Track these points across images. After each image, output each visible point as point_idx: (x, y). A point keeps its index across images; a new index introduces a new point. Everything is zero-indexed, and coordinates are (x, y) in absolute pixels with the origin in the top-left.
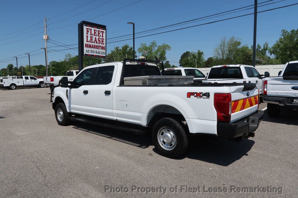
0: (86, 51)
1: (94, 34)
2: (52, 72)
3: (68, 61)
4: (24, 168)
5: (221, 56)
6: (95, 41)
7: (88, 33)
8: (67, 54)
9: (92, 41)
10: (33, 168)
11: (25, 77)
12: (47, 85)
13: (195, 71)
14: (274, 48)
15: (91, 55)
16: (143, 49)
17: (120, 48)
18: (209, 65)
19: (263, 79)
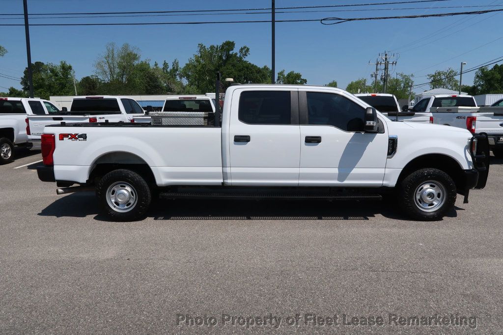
18: (93, 91)
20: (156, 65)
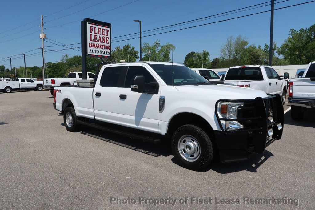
0: (90, 50)
1: (98, 33)
2: (48, 74)
3: (66, 61)
4: (47, 179)
5: (228, 56)
6: (99, 40)
7: (92, 31)
8: (64, 55)
9: (96, 40)
10: (57, 179)
11: (21, 79)
12: (47, 87)
13: (210, 72)
14: (283, 48)
15: (95, 55)
16: (146, 48)
17: (121, 48)
18: (215, 66)
19: (282, 80)
20: (259, 47)
